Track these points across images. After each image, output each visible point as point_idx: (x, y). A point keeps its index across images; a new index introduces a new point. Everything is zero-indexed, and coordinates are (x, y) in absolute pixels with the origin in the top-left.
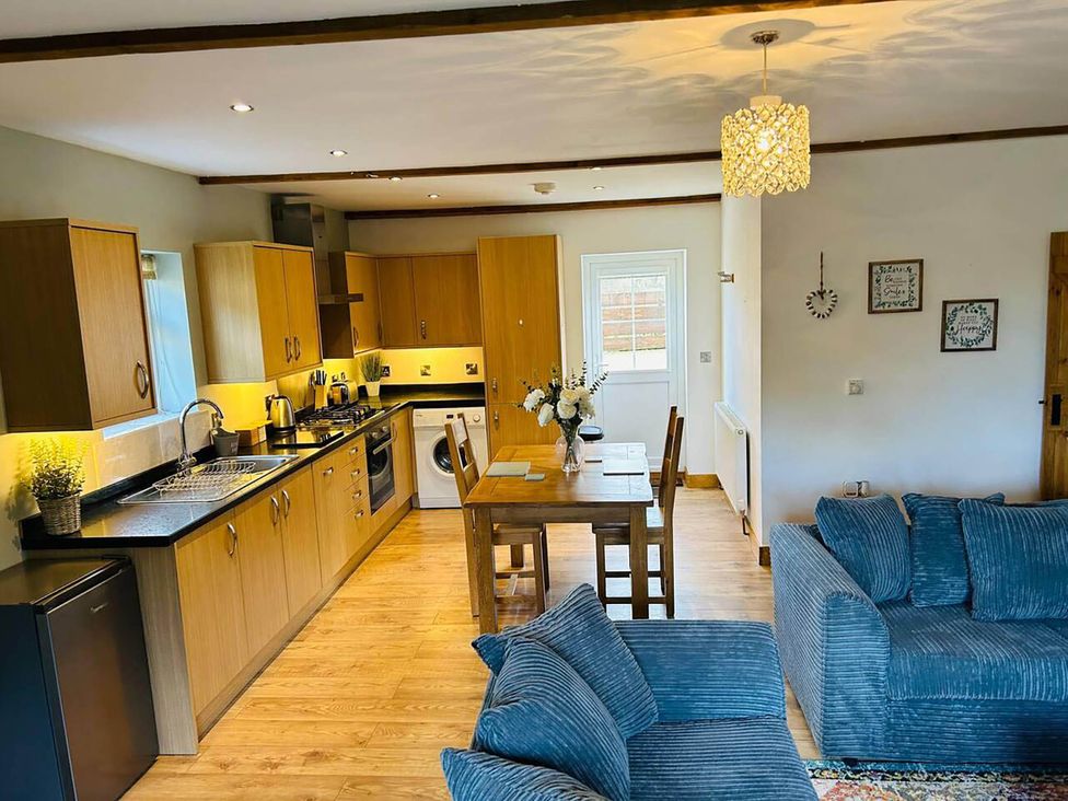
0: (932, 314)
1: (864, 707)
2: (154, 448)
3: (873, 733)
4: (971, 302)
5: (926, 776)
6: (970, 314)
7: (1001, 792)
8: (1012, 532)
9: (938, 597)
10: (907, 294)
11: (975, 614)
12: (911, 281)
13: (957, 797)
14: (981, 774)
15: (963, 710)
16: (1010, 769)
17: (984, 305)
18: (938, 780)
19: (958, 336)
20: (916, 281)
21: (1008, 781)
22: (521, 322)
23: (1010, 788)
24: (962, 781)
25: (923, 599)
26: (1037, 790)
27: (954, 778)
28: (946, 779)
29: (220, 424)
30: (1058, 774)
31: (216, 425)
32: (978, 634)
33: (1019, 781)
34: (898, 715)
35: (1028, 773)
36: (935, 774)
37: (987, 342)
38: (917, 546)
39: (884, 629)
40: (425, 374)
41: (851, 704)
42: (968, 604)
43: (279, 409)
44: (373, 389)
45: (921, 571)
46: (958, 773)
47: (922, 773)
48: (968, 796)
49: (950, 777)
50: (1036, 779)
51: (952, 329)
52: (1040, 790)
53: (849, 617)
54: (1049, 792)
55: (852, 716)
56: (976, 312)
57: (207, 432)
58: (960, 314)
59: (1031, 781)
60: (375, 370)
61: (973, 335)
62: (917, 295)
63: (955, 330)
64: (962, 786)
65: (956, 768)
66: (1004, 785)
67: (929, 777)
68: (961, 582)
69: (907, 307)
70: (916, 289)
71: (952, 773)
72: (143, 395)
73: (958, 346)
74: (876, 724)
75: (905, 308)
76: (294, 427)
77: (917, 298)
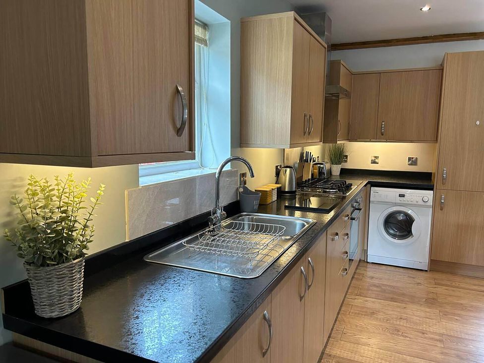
2: (189, 200)
22: (478, 123)
29: (245, 183)
31: (243, 183)
40: (374, 162)
43: (286, 175)
44: (336, 170)
57: (235, 189)
60: (339, 156)
72: (179, 132)
76: (295, 191)
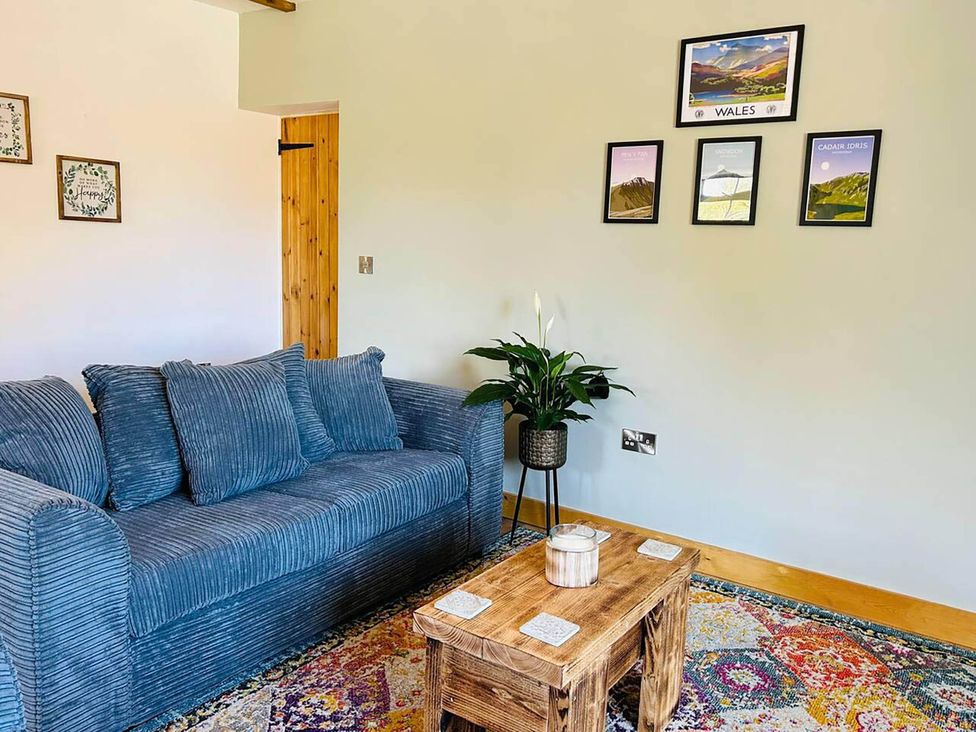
0: (44, 171)
1: (102, 663)
3: (116, 697)
4: (91, 162)
5: (186, 721)
6: (89, 176)
7: (274, 695)
8: (229, 392)
9: (148, 492)
10: (11, 138)
11: (200, 498)
12: (15, 122)
13: (233, 727)
14: (243, 687)
15: (221, 614)
16: (268, 665)
17: (105, 167)
18: (202, 719)
19: (78, 202)
20: (21, 124)
21: (274, 680)
23: (281, 686)
24: (228, 706)
25: (129, 499)
26: (304, 674)
27: (218, 706)
28: (208, 712)
30: (312, 648)
32: (214, 518)
33: (285, 674)
34: (147, 656)
35: (287, 661)
36: (194, 713)
37: (111, 213)
38: (112, 432)
39: (122, 541)
41: (81, 667)
42: (184, 490)
45: (122, 463)
46: (218, 699)
47: (179, 721)
48: (245, 720)
49: (212, 708)
50: (297, 664)
51: (71, 192)
52: (308, 672)
53: (73, 534)
54: (316, 671)
55: (85, 685)
56: (97, 174)
58: (79, 174)
59: (295, 668)
61: (95, 203)
62: (23, 141)
63: (75, 194)
64: (231, 711)
65: (214, 694)
66: (273, 686)
67: (190, 721)
68: (171, 467)
69: (13, 156)
70: (22, 134)
71: (213, 702)
73: (79, 214)
74: (120, 682)
75: (9, 157)
77: (25, 147)
